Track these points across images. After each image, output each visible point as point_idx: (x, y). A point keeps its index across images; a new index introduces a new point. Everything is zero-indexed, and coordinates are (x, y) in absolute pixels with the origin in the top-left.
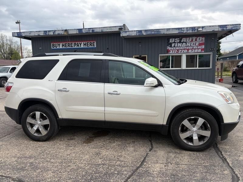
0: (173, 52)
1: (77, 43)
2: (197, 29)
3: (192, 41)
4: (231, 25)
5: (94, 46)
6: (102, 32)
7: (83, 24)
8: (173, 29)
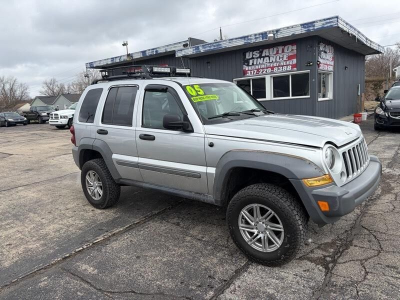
0: (251, 73)
3: (277, 53)
4: (321, 21)
6: (166, 52)
8: (236, 39)
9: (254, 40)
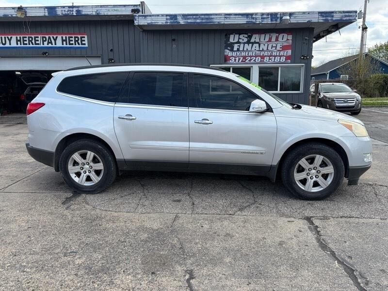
0: (235, 60)
1: (47, 37)
2: (281, 18)
3: (270, 40)
4: (340, 12)
5: (85, 44)
6: (98, 15)
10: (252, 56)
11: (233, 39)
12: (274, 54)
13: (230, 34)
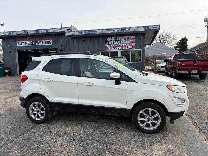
0: (110, 48)
1: (37, 41)
2: (125, 30)
3: (125, 39)
4: (152, 26)
5: (51, 44)
6: (54, 32)
7: (61, 25)
8: (106, 29)
9: (117, 31)
10: (118, 46)
11: (109, 39)
12: (127, 45)
13: (107, 38)
